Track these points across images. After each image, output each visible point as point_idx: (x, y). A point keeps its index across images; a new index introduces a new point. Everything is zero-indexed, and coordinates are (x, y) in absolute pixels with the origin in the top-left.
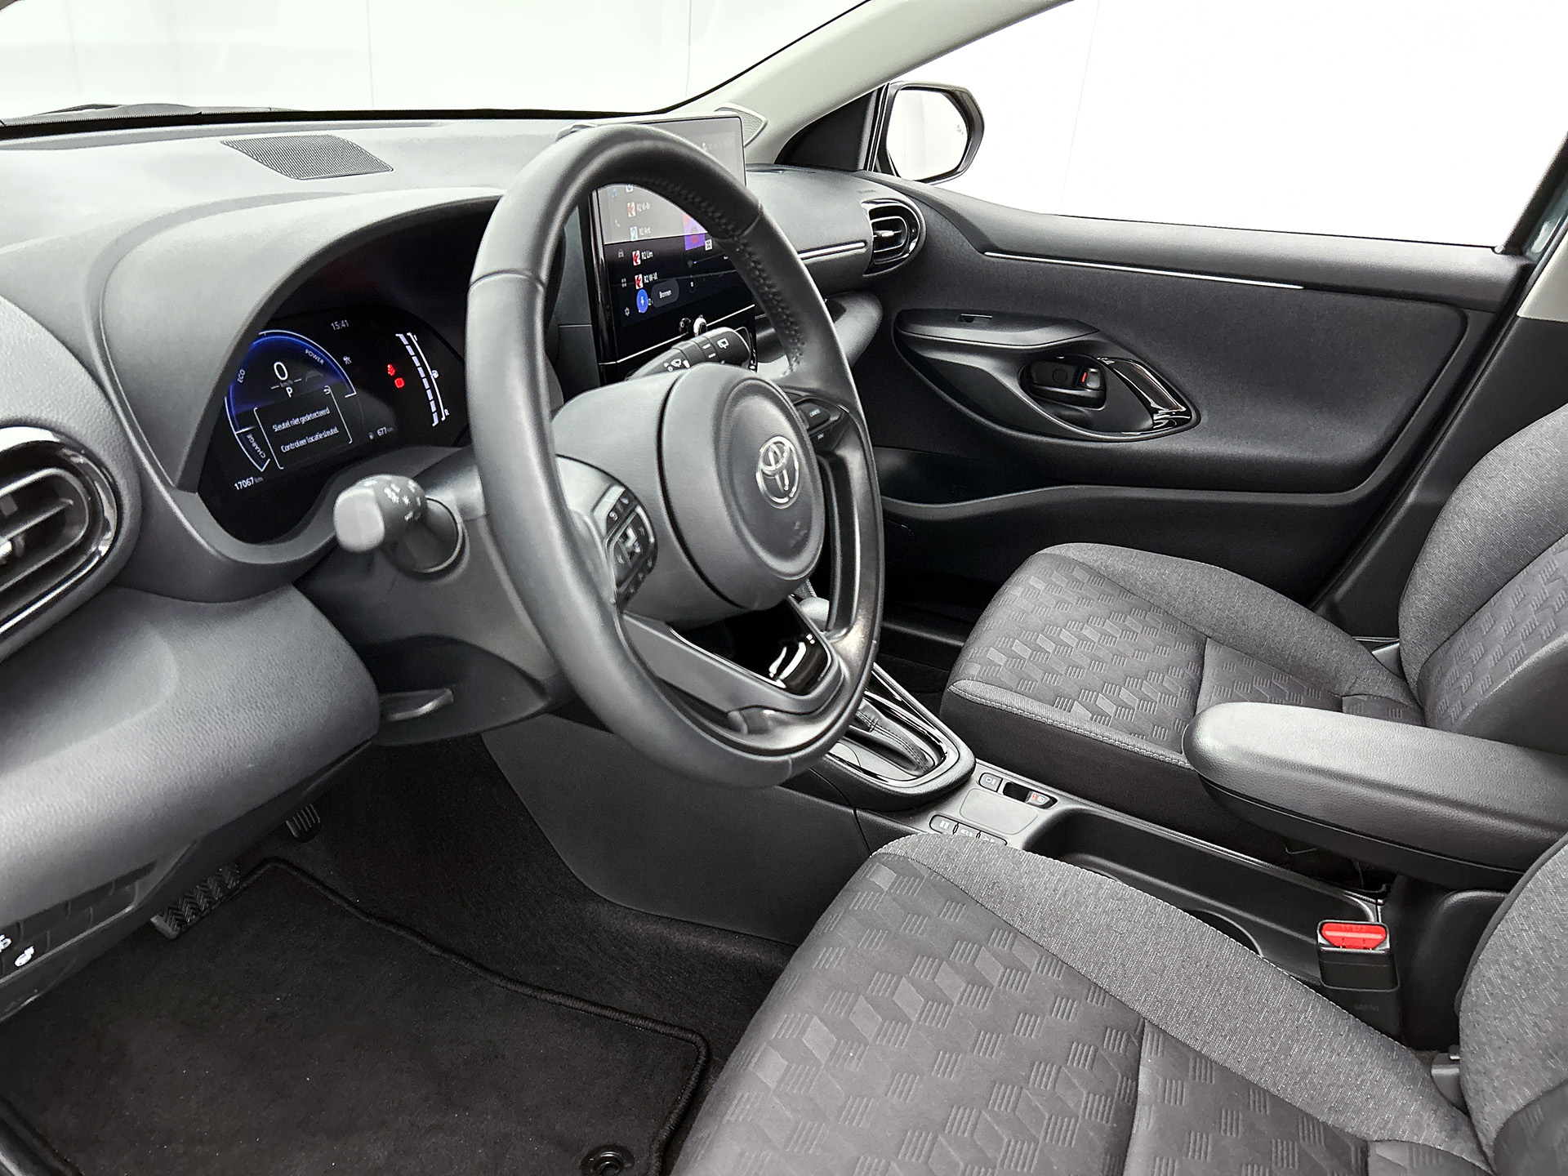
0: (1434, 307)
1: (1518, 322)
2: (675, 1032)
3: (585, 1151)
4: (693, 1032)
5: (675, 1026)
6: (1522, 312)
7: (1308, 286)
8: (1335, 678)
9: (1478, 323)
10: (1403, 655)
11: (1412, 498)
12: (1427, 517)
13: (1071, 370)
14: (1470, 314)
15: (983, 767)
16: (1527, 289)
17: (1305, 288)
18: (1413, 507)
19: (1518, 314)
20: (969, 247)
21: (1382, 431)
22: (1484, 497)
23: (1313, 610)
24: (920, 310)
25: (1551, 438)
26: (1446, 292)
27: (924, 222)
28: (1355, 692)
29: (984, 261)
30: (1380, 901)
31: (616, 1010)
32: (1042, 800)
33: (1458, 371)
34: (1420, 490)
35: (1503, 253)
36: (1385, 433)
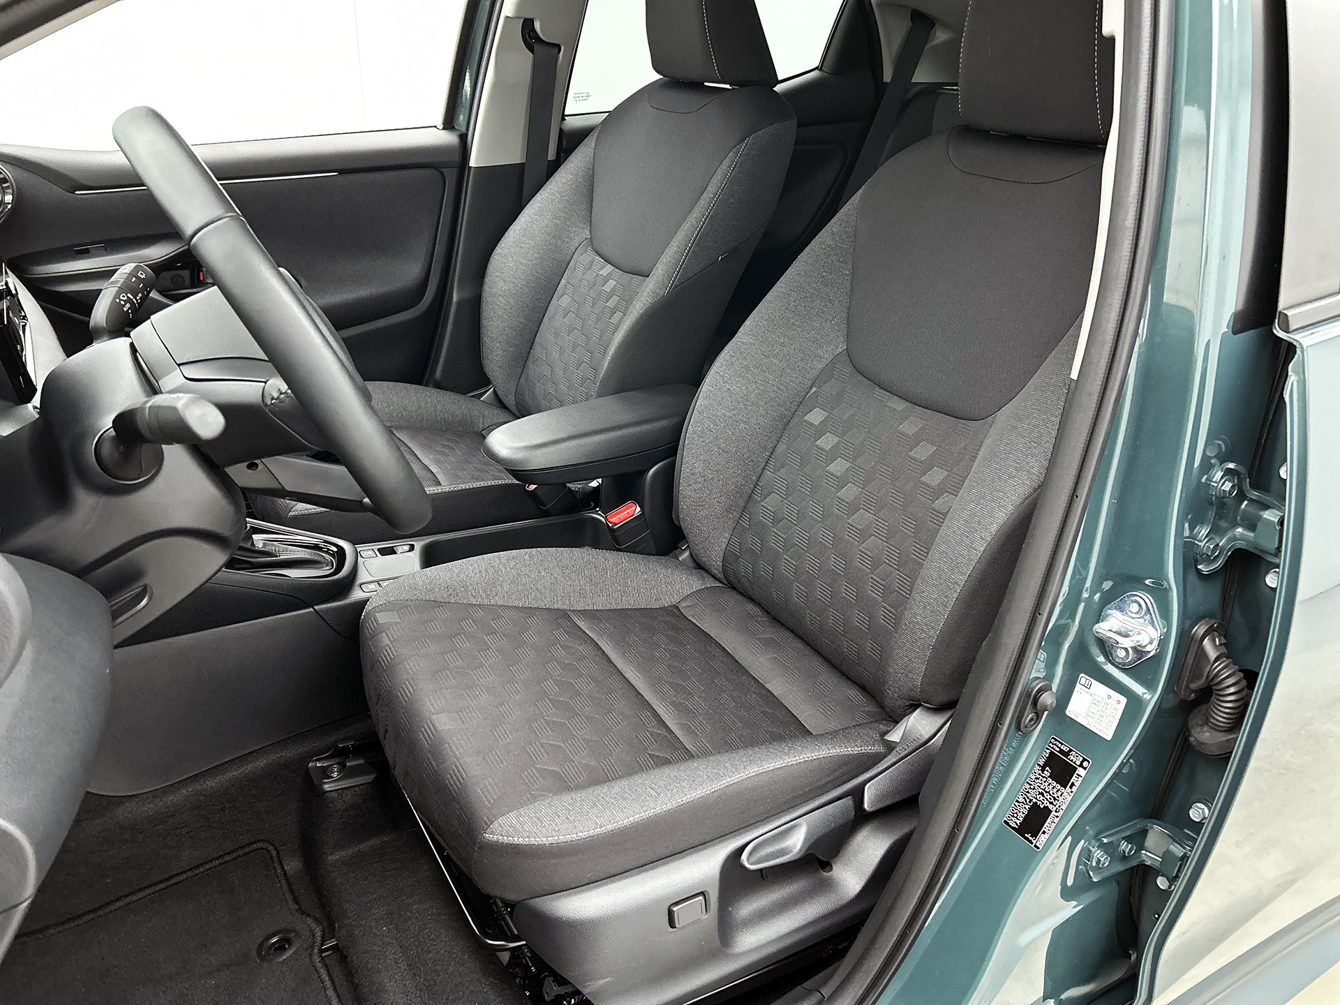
0: (423, 171)
1: (472, 172)
2: (241, 852)
3: (254, 953)
4: (255, 843)
5: (238, 849)
6: (473, 162)
7: (341, 172)
8: (472, 422)
9: (451, 175)
10: (499, 393)
11: (455, 298)
12: (474, 306)
13: (186, 274)
14: (445, 171)
15: (359, 548)
16: (469, 149)
17: (340, 174)
18: (459, 303)
19: (470, 165)
20: (57, 192)
21: (422, 258)
22: (505, 281)
23: (428, 386)
24: (29, 255)
25: (525, 235)
26: (428, 160)
27: (10, 176)
28: (487, 426)
29: (77, 199)
30: (598, 509)
31: (181, 873)
32: (406, 548)
33: (450, 209)
34: (458, 291)
35: (444, 129)
36: (425, 259)
